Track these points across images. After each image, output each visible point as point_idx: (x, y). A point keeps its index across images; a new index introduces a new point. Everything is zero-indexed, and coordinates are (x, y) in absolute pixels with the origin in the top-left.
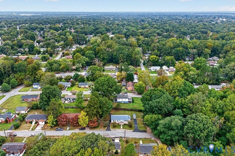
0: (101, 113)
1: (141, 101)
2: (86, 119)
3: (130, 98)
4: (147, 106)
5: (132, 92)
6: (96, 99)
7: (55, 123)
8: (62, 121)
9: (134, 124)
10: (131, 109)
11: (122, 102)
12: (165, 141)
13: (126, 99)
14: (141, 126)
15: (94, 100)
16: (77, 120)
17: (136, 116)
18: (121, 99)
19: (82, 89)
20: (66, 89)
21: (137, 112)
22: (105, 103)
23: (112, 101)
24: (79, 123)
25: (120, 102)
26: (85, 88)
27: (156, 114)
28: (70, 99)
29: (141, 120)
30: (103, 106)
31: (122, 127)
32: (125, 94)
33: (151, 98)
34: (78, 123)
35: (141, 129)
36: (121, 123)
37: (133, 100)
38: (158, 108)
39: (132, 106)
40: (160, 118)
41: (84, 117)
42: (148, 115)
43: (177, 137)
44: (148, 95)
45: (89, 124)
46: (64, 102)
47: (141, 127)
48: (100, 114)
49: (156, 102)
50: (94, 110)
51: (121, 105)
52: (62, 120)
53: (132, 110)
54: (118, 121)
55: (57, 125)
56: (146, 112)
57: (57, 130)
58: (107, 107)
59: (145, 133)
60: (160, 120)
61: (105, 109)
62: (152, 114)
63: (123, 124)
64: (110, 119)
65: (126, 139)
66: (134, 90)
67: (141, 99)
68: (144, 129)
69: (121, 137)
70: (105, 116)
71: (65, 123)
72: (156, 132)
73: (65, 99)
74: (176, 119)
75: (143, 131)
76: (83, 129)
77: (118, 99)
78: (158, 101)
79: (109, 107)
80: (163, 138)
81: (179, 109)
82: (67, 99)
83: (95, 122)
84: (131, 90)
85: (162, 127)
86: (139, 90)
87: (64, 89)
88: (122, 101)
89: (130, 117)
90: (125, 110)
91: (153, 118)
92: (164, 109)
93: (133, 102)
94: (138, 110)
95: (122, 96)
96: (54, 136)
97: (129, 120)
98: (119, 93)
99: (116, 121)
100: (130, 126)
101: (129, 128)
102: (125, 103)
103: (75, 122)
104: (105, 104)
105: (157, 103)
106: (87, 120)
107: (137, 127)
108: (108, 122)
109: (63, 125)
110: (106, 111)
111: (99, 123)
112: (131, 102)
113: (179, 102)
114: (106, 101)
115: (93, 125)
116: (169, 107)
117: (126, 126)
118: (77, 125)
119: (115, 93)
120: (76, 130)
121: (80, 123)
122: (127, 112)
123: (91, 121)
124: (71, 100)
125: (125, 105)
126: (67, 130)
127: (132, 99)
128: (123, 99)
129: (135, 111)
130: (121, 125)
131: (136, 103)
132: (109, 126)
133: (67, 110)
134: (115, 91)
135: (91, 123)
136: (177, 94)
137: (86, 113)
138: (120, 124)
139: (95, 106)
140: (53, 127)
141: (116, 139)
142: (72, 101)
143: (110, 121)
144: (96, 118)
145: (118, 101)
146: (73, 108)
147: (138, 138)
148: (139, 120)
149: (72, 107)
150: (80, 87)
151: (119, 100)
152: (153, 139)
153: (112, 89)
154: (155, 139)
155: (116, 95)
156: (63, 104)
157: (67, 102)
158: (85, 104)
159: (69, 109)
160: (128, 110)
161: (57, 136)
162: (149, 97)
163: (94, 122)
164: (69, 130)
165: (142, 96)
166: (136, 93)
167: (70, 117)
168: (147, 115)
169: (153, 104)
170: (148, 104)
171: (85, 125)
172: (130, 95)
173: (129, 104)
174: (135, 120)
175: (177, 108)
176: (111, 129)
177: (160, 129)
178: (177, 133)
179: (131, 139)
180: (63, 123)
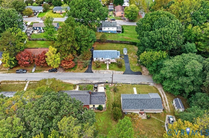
0: (78, 49)
1: (136, 31)
2: (56, 58)
3: (119, 26)
4: (146, 38)
5: (121, 18)
6: (70, 27)
7: (13, 63)
8: (22, 60)
9: (125, 63)
10: (121, 41)
11: (109, 32)
12: (171, 91)
13: (114, 28)
14: (134, 65)
15: (67, 30)
16: (44, 59)
17: (127, 51)
18: (108, 28)
19: (58, 14)
20: (37, 15)
21: (129, 45)
22: (83, 34)
23: (95, 30)
24: (47, 63)
25: (106, 32)
26: (62, 13)
27: (158, 51)
28: (40, 28)
29: (134, 56)
30: (80, 39)
31: (108, 68)
32: (112, 21)
33: (152, 27)
34: (45, 63)
35: (135, 69)
36: (108, 62)
37: (123, 29)
38: (163, 42)
39: (121, 37)
40: (164, 57)
41: (53, 56)
42: (147, 52)
43: (192, 87)
44: (147, 22)
45: (61, 64)
46: (33, 32)
47: (134, 68)
48: (76, 50)
49: (160, 32)
50: (68, 45)
51: (106, 35)
52: (24, 58)
53: (121, 43)
54: (102, 59)
55: (17, 65)
56: (142, 47)
57: (18, 72)
58: (87, 40)
59: (140, 76)
60: (164, 59)
61: (83, 43)
62: (153, 51)
63: (110, 63)
64: (92, 56)
65: (113, 85)
66: (123, 15)
67: (136, 28)
68: (138, 70)
69: (107, 82)
70: (84, 52)
71: (28, 63)
72: (157, 76)
73: (34, 28)
74: (193, 59)
75: (137, 72)
76: (55, 70)
77: (103, 28)
78: (164, 31)
79: (89, 39)
80: (168, 87)
81: (190, 42)
82: (36, 28)
83: (70, 61)
84: (120, 16)
85: (168, 71)
86: (130, 16)
87: (35, 15)
88: (109, 30)
89: (119, 54)
90: (112, 42)
91: (154, 57)
92: (172, 43)
93: (123, 32)
94: (130, 42)
95: (108, 24)
96: (13, 82)
97: (119, 57)
98: (104, 20)
99: (101, 59)
100: (119, 66)
101: (118, 69)
102: (112, 33)
103: (42, 62)
104: (83, 36)
105: (161, 34)
106: (59, 59)
107: (129, 67)
108: (89, 61)
109: (26, 66)
110: (86, 46)
111: (76, 63)
112: (120, 32)
113: (193, 33)
114: (84, 31)
115: (67, 65)
116: (180, 40)
117: (114, 65)
118: (45, 65)
119: (98, 19)
120: (45, 71)
121: (49, 64)
122: (115, 45)
123: (64, 60)
124: (42, 29)
125: (113, 36)
126: (31, 72)
127: (122, 27)
128: (110, 28)
129: (125, 44)
130: (108, 64)
131: (126, 33)
132: (90, 66)
133: (36, 43)
134: (98, 16)
135: (64, 63)
136: (189, 20)
137: (56, 50)
138: (105, 63)
139: (69, 39)
140: (13, 68)
141: (100, 85)
142: (43, 31)
143: (92, 59)
144: (70, 56)
145: (103, 30)
146: (43, 40)
147: (131, 83)
148: (132, 58)
149: (41, 39)
150: (55, 13)
151: (105, 29)
152: (152, 84)
153: (94, 14)
154: (155, 86)
155: (101, 22)
156: (31, 34)
157: (36, 32)
158: (56, 35)
159: (38, 42)
160: (116, 42)
161: (16, 82)
162: (148, 25)
163: (68, 62)
164: (35, 71)
165: (137, 24)
166: (127, 20)
167: (36, 54)
168: (145, 52)
169: (155, 36)
170: (148, 35)
171: (56, 66)
172: (120, 23)
173: (117, 34)
174: (126, 56)
175: (189, 41)
176: (93, 70)
177: (166, 74)
178: (192, 82)
179: (121, 85)
180: (24, 63)
